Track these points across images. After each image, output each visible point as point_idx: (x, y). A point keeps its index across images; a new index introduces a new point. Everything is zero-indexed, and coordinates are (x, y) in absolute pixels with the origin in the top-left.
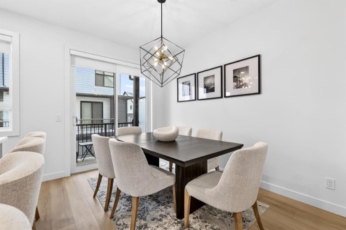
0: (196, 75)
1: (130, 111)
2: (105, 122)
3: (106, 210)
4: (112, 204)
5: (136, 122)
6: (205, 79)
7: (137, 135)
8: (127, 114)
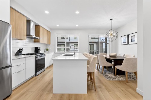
0: (128, 36)
1: (104, 47)
2: (95, 51)
3: (97, 70)
4: (98, 69)
5: (106, 52)
6: (132, 37)
7: (106, 55)
8: (103, 49)
